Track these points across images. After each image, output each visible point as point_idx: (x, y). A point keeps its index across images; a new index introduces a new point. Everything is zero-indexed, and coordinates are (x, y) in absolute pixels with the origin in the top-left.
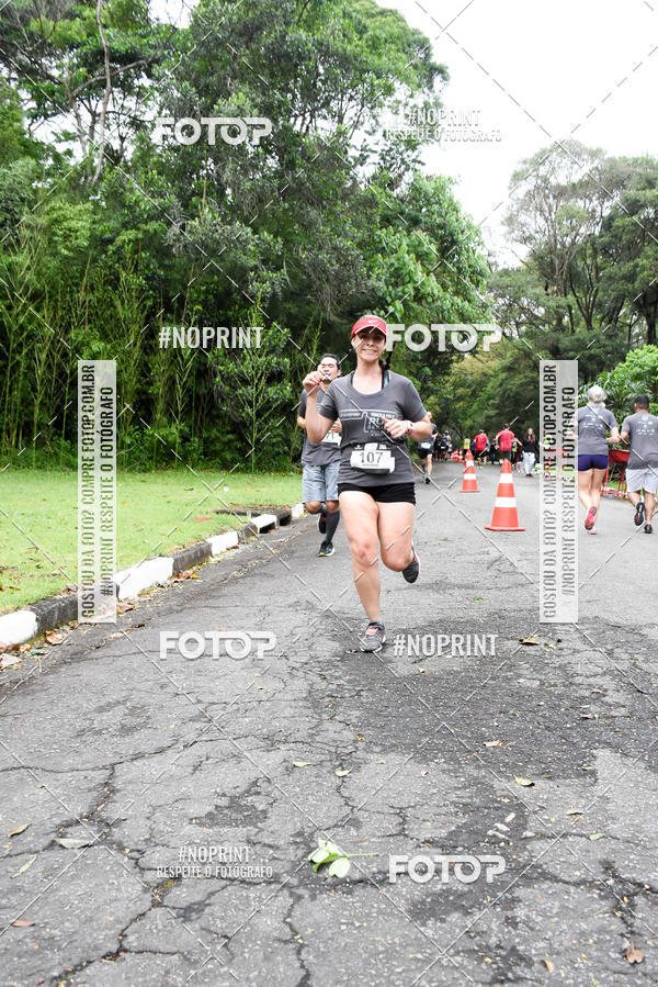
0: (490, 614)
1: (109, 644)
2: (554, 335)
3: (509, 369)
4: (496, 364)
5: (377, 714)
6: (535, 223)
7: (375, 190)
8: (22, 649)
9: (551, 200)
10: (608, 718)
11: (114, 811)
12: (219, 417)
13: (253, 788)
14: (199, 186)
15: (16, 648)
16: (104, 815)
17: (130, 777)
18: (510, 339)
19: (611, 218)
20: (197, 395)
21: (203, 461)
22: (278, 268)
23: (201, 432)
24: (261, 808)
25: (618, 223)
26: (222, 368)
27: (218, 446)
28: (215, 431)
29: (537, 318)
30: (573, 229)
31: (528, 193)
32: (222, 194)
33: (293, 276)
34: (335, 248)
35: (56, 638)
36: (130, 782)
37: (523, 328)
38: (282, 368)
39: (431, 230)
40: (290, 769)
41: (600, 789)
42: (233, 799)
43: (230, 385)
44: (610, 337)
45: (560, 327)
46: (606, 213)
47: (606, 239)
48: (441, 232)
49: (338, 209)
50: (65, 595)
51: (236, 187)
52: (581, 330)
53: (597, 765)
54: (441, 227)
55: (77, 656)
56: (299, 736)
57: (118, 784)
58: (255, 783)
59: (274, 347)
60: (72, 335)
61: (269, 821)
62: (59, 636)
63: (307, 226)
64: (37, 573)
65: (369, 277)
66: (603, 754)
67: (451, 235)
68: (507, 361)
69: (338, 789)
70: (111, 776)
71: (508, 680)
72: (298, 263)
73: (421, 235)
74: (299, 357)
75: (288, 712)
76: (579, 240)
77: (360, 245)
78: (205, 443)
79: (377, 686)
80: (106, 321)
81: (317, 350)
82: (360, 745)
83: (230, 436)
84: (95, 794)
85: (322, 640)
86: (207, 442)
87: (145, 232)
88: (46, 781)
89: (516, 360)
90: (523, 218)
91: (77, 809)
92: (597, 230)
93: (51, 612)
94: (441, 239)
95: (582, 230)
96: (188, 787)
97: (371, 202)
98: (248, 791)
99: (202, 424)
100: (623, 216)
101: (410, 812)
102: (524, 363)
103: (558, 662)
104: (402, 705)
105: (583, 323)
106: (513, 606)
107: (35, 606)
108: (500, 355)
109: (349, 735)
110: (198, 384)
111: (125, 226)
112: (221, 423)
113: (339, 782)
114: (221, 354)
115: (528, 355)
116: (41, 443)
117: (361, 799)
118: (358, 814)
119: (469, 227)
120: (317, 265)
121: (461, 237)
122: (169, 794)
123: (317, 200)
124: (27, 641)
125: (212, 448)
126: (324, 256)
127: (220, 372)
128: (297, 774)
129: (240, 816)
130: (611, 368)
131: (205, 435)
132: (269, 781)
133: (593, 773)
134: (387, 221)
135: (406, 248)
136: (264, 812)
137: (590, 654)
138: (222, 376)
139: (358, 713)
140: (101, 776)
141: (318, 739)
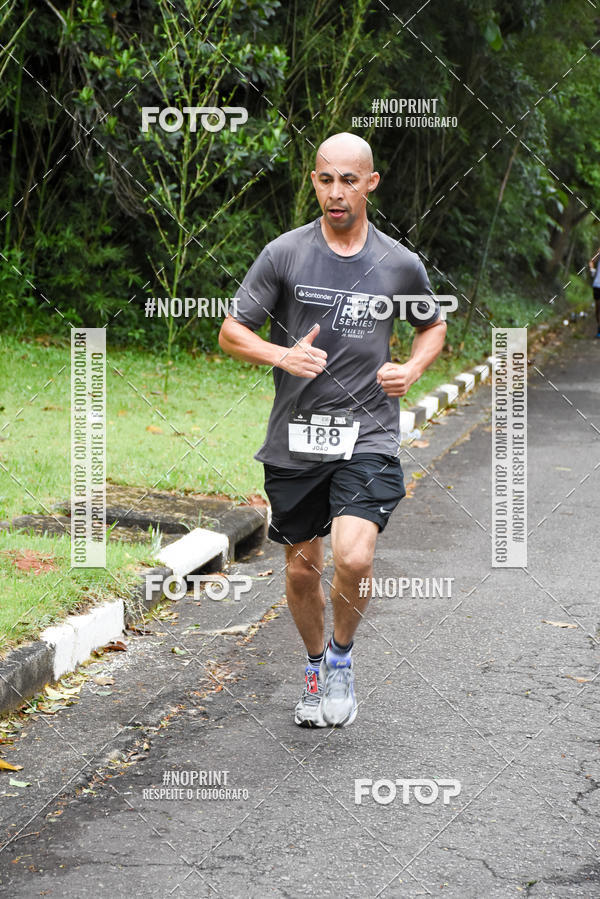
12: (82, 193)
20: (26, 129)
21: (30, 310)
23: (31, 233)
26: (98, 62)
27: (76, 277)
28: (68, 233)
38: (264, 75)
43: (118, 112)
59: (247, 11)
74: (312, 41)
78: (40, 261)
81: (366, 29)
83: (111, 252)
86: (44, 263)
99: (34, 209)
110: (30, 95)
112: (86, 212)
114: (100, 20)
125: (59, 279)
127: (94, 72)
131: (42, 242)
138: (100, 84)
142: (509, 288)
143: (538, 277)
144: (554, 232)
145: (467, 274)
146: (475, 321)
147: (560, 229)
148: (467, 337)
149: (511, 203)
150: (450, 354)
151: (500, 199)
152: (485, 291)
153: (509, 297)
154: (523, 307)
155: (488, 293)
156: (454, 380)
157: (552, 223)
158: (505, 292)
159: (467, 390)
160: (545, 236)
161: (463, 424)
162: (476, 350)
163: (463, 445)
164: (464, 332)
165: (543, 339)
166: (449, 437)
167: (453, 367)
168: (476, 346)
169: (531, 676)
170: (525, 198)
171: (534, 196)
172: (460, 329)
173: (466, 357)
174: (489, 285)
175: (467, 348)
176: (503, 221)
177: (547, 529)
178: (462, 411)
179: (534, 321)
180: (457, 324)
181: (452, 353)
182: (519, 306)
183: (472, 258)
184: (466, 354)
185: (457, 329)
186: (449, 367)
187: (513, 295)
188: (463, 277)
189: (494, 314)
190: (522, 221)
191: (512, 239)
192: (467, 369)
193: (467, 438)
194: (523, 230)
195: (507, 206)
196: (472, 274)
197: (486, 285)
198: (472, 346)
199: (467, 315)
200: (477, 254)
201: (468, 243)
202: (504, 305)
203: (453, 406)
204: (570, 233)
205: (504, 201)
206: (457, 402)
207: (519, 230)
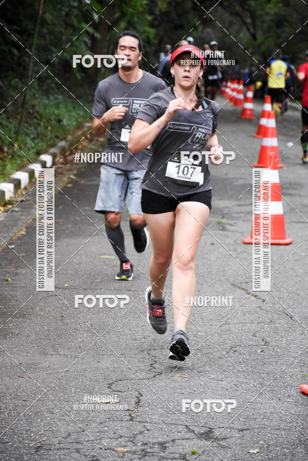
142: (56, 90)
143: (82, 79)
144: (93, 38)
145: (16, 80)
146: (27, 122)
147: (97, 35)
148: (19, 138)
149: (52, 14)
150: (5, 154)
151: (41, 12)
152: (35, 94)
153: (56, 98)
154: (71, 108)
155: (37, 95)
156: (10, 179)
157: (91, 30)
158: (53, 94)
159: (23, 186)
160: (85, 43)
161: (19, 219)
162: (29, 150)
163: (19, 239)
164: (17, 133)
165: (89, 136)
166: (6, 232)
167: (9, 166)
168: (29, 146)
169: (78, 451)
170: (63, 9)
171: (71, 7)
172: (13, 130)
173: (20, 157)
174: (37, 88)
175: (20, 148)
176: (45, 31)
177: (94, 314)
178: (17, 207)
179: (80, 120)
180: (10, 126)
181: (7, 152)
182: (66, 107)
183: (20, 65)
184: (19, 153)
185: (10, 130)
186: (4, 166)
187: (60, 97)
188: (13, 82)
189: (44, 115)
190: (63, 30)
191: (55, 46)
192: (21, 168)
193: (23, 233)
194: (64, 38)
195: (48, 16)
196: (21, 79)
197: (35, 88)
198: (25, 145)
199: (19, 117)
200: (24, 60)
201: (15, 52)
202: (52, 106)
203: (10, 202)
204: (108, 38)
205: (44, 13)
206: (14, 199)
207: (61, 39)
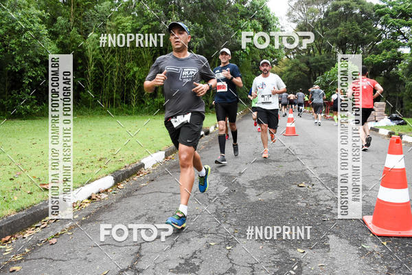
0: (286, 173)
1: (141, 188)
2: (307, 57)
3: (290, 70)
4: (285, 68)
5: (242, 220)
6: (298, 15)
7: (237, 5)
8: (109, 191)
9: (304, 6)
10: (333, 220)
11: (140, 265)
13: (194, 255)
14: (171, 7)
15: (106, 191)
16: (137, 267)
17: (147, 249)
18: (290, 59)
19: (328, 12)
22: (202, 36)
24: (197, 264)
25: (330, 14)
29: (300, 51)
30: (313, 16)
31: (296, 3)
32: (180, 9)
33: (208, 40)
34: (223, 28)
35: (121, 186)
36: (147, 252)
37: (295, 55)
39: (259, 19)
40: (209, 246)
41: (331, 254)
42: (186, 260)
44: (328, 57)
45: (309, 54)
46: (326, 10)
47: (326, 20)
48: (263, 20)
49: (224, 13)
50: (124, 169)
51: (185, 6)
52: (317, 55)
53: (330, 242)
54: (263, 18)
55: (129, 194)
56: (212, 230)
57: (142, 253)
58: (195, 253)
60: (126, 65)
61: (200, 271)
62: (122, 185)
63: (213, 20)
64: (114, 160)
65: (236, 38)
66: (332, 237)
67: (267, 21)
68: (289, 68)
69: (227, 256)
70: (140, 249)
71: (293, 203)
72: (209, 34)
73: (256, 22)
75: (208, 219)
76: (316, 21)
77: (232, 26)
79: (243, 207)
80: (139, 59)
82: (236, 234)
84: (133, 257)
85: (221, 186)
87: (152, 25)
88: (116, 250)
89: (293, 67)
90: (294, 13)
91: (127, 264)
92: (322, 17)
93: (119, 176)
94: (263, 23)
95: (317, 17)
96: (168, 255)
97: (236, 10)
98: (191, 257)
100: (332, 11)
101: (256, 266)
102: (295, 68)
103: (313, 194)
104: (253, 215)
105: (318, 52)
106: (295, 169)
107: (113, 174)
108: (286, 65)
109: (231, 230)
111: (144, 24)
113: (227, 252)
115: (297, 65)
116: (117, 106)
117: (237, 260)
118: (235, 267)
119: (274, 18)
120: (216, 35)
121: (271, 22)
122: (162, 258)
123: (216, 10)
124: (111, 188)
126: (219, 31)
128: (211, 249)
129: (189, 268)
130: (329, 69)
132: (200, 251)
133: (328, 246)
134: (242, 17)
135: (249, 26)
136: (198, 266)
137: (325, 191)
139: (235, 220)
140: (136, 249)
141: (220, 232)
